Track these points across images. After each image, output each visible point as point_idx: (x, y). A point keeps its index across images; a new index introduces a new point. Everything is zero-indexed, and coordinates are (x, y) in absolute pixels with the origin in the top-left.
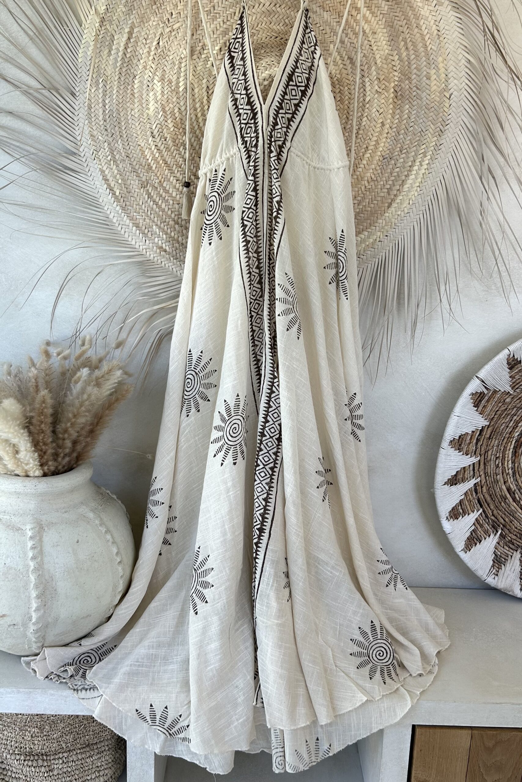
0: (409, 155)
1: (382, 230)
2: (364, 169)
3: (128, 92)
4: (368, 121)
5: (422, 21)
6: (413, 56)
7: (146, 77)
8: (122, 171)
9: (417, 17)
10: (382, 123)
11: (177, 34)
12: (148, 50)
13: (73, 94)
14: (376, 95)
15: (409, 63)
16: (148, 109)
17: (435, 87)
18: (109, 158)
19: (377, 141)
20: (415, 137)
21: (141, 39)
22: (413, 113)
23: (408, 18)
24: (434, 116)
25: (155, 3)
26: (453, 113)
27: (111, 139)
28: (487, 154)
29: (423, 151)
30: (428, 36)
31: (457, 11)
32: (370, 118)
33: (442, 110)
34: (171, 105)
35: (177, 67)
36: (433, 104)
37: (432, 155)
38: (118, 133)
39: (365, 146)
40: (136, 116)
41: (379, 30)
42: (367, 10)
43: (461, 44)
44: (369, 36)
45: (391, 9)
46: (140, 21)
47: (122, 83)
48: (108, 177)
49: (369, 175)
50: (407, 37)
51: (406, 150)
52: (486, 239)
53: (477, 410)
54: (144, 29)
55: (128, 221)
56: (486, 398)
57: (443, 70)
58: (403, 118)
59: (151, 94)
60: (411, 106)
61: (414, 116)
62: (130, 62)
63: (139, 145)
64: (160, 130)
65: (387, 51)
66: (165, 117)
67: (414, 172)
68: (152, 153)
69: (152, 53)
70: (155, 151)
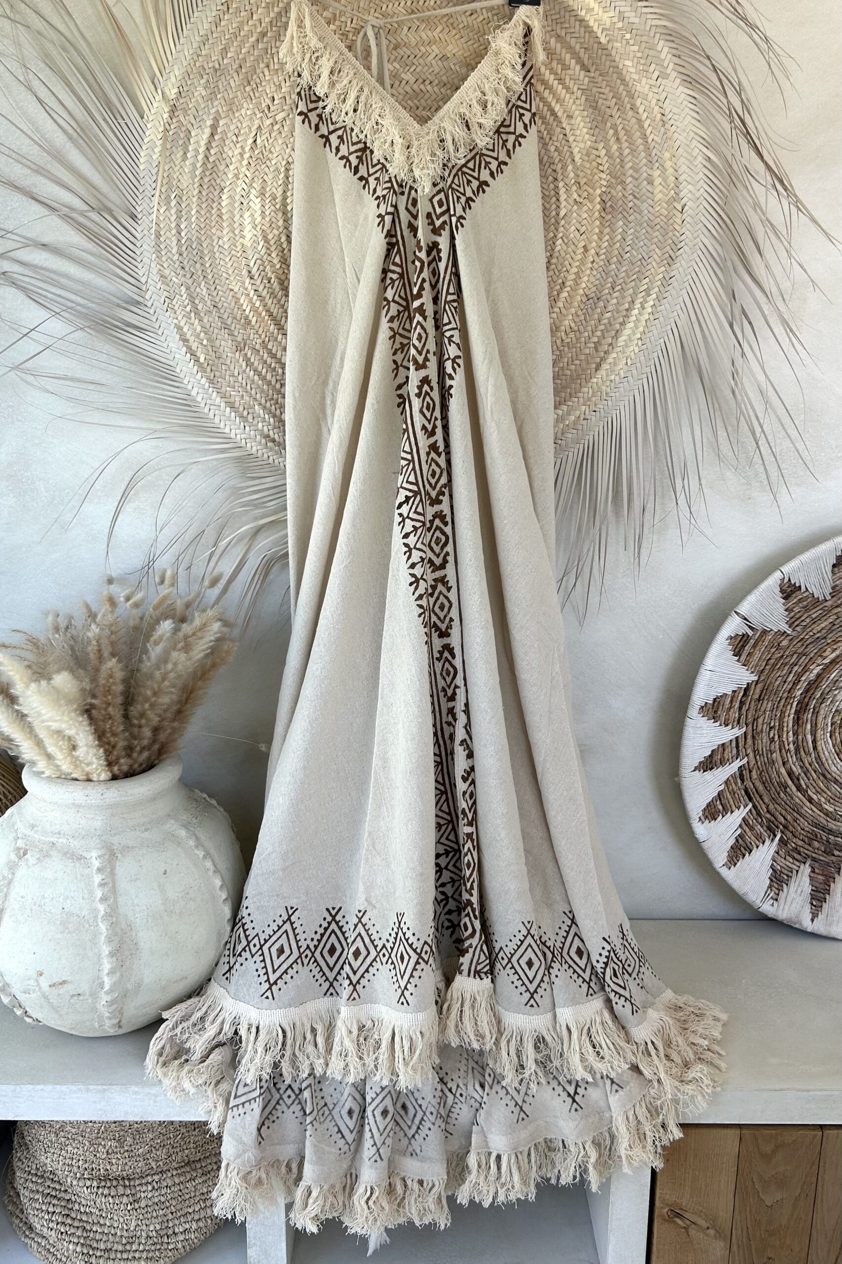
0: (625, 294)
1: (588, 403)
2: (559, 315)
3: (213, 212)
4: (563, 245)
5: (639, 101)
6: (627, 151)
7: (239, 190)
8: (208, 327)
9: (631, 95)
10: (585, 247)
11: (281, 129)
12: (240, 150)
13: (133, 217)
14: (575, 207)
15: (622, 161)
16: (243, 237)
17: (660, 196)
18: (188, 309)
19: (577, 273)
20: (632, 267)
21: (229, 135)
23: (618, 96)
24: (660, 237)
25: (249, 84)
26: (687, 233)
27: (190, 282)
28: (739, 288)
29: (646, 287)
30: (648, 121)
31: (689, 86)
32: (566, 241)
33: (671, 228)
34: (275, 231)
35: (282, 175)
36: (658, 220)
37: (659, 294)
38: (200, 272)
39: (560, 281)
40: (226, 247)
41: (577, 113)
42: (559, 84)
43: (696, 134)
44: (563, 120)
45: (594, 82)
46: (228, 109)
47: (204, 200)
48: (188, 336)
49: (566, 323)
50: (618, 123)
51: (620, 287)
52: (742, 412)
53: (738, 661)
54: (234, 121)
55: (218, 399)
56: (752, 642)
57: (670, 171)
58: (615, 241)
59: (247, 215)
60: (627, 223)
61: (631, 237)
62: (215, 169)
63: (232, 290)
64: (261, 268)
65: (589, 143)
66: (268, 249)
67: (634, 318)
68: (251, 301)
69: (247, 156)
70: (255, 297)
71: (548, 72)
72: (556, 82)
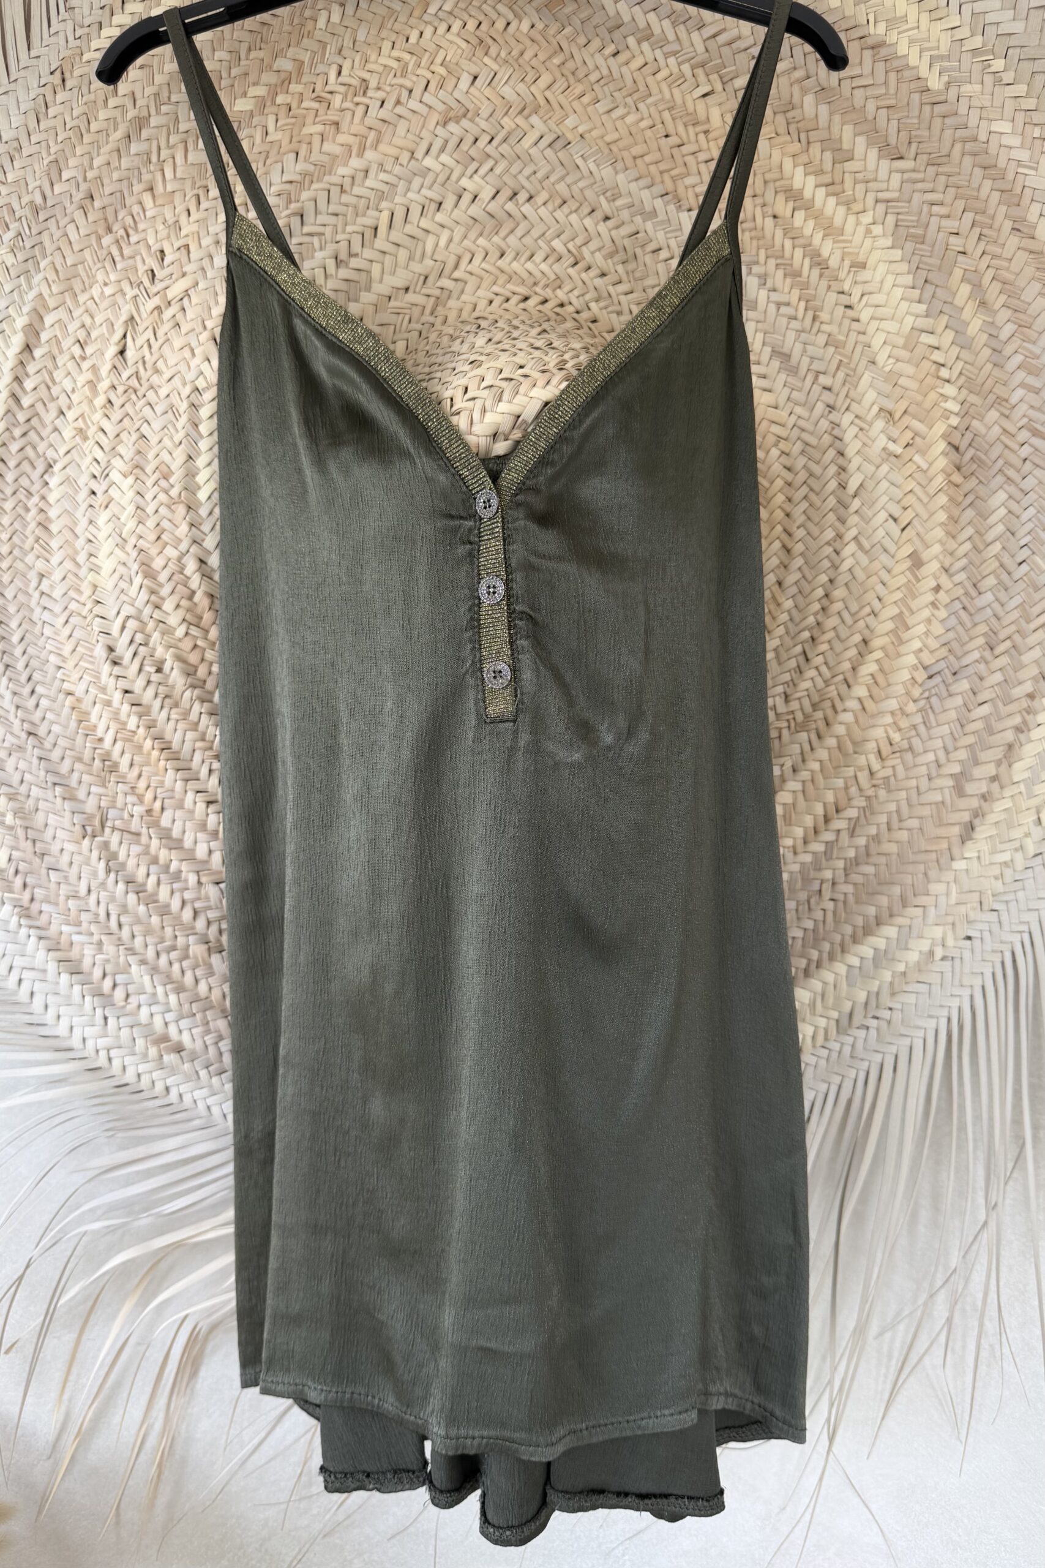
1: (950, 919)
2: (860, 714)
3: (29, 517)
4: (859, 553)
6: (1010, 328)
7: (86, 463)
9: (1013, 197)
10: (913, 556)
11: (179, 316)
12: (89, 376)
14: (885, 468)
15: (997, 352)
16: (95, 569)
19: (899, 618)
21: (65, 344)
22: (1025, 516)
23: (979, 205)
25: (109, 230)
32: (866, 545)
35: (184, 419)
39: (857, 638)
40: (57, 593)
41: (876, 254)
44: (842, 275)
45: (915, 182)
46: (62, 289)
49: (879, 733)
50: (982, 266)
54: (76, 314)
58: (991, 536)
59: (103, 518)
60: (1018, 495)
61: (1030, 526)
62: (35, 422)
63: (70, 693)
64: (139, 638)
65: (909, 321)
66: (153, 592)
68: (116, 716)
69: (104, 385)
70: (126, 707)
71: (800, 170)
72: (821, 192)
